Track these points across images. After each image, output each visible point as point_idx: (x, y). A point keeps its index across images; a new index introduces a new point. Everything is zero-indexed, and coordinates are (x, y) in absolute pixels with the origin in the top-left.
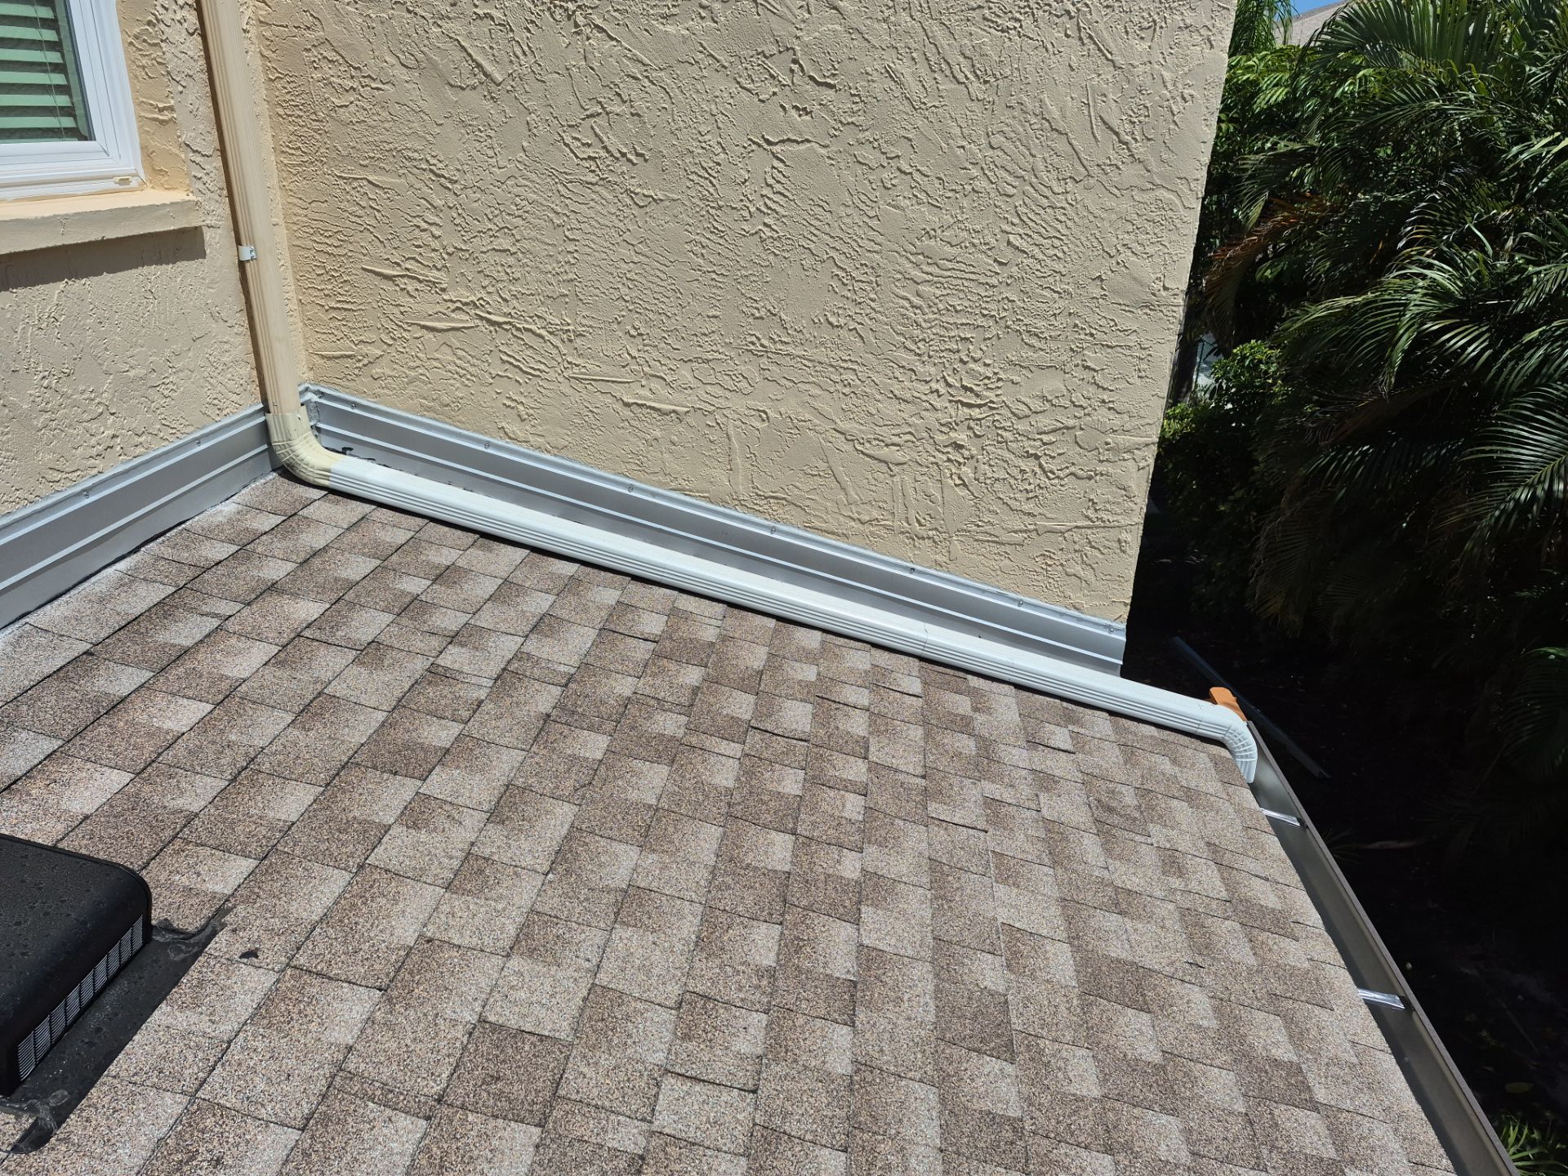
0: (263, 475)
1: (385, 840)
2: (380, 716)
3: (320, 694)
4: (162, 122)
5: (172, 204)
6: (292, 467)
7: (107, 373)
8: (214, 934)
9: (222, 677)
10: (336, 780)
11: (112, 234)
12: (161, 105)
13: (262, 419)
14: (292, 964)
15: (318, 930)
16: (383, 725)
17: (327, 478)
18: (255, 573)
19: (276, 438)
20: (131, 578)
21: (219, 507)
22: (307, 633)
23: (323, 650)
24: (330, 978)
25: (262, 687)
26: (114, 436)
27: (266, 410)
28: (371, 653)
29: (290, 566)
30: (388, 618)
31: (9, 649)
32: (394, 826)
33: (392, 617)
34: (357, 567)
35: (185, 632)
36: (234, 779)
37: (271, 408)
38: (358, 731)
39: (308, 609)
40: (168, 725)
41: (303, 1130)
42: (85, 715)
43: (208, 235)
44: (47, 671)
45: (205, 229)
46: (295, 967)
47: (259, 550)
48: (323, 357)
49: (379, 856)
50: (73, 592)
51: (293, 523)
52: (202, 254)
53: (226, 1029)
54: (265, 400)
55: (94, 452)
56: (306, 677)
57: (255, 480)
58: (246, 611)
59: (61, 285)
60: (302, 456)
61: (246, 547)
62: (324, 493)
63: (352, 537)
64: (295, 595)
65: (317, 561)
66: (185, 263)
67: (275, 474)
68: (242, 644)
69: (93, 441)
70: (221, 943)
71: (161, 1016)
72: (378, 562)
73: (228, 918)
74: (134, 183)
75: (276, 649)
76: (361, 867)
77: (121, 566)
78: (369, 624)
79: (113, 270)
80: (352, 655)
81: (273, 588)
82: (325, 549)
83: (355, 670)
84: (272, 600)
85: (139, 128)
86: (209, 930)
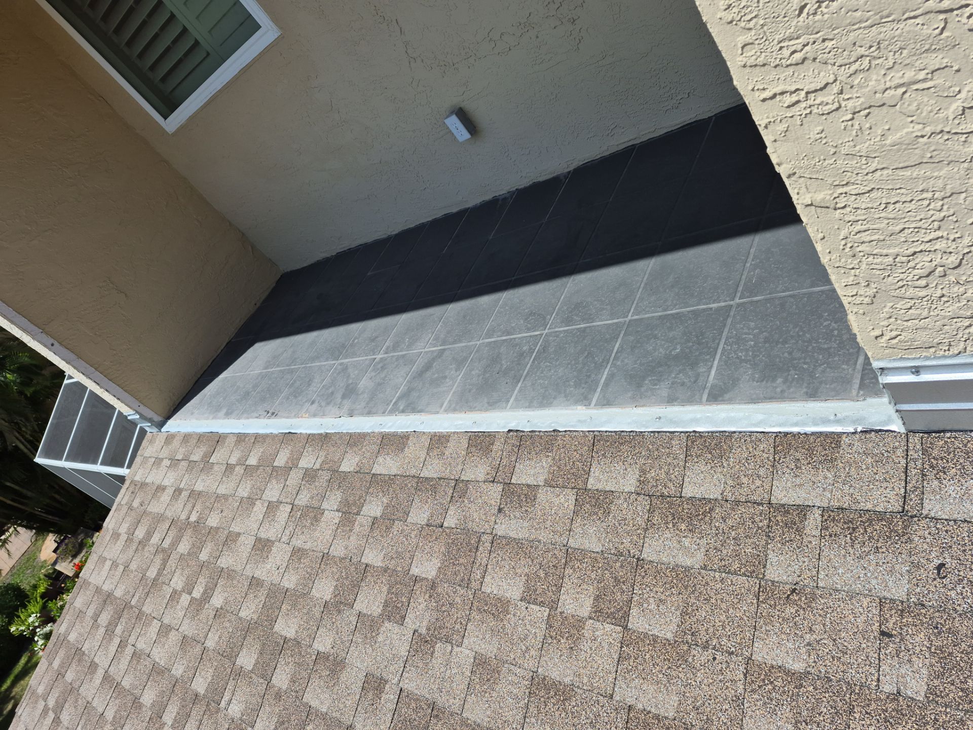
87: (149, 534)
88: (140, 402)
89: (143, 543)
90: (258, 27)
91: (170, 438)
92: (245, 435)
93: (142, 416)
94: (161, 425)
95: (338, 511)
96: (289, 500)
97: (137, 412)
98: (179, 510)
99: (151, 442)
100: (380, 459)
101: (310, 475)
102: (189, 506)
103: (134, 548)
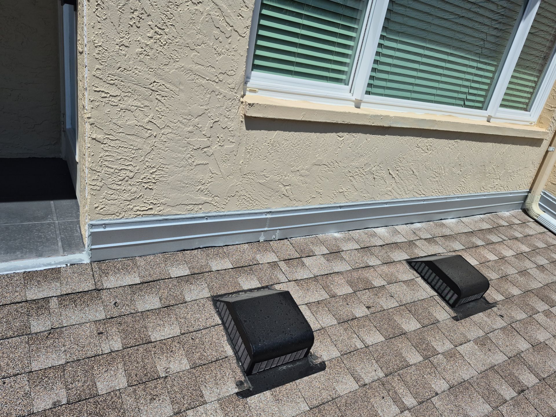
0: (518, 209)
1: (538, 314)
2: (542, 285)
3: (525, 270)
4: (550, 110)
5: (543, 132)
6: (528, 210)
7: (505, 169)
8: (494, 307)
9: (501, 253)
10: (527, 292)
11: (526, 136)
12: (552, 106)
13: (527, 194)
14: (511, 325)
15: (518, 322)
16: (541, 287)
17: (537, 217)
18: (512, 233)
19: (528, 200)
20: (483, 220)
21: (505, 212)
22: (524, 254)
23: (527, 260)
24: (520, 334)
25: (511, 261)
26: (497, 185)
27: (529, 192)
28: (541, 268)
29: (522, 236)
30: (547, 262)
31: (456, 223)
32: (541, 314)
33: (549, 262)
34: (541, 245)
35: (494, 238)
36: (501, 277)
37: (532, 192)
38: (535, 285)
39: (525, 248)
40: (488, 257)
41: (509, 359)
42: (470, 245)
43: (544, 142)
44: (463, 232)
45: (544, 140)
46: (511, 326)
47: (514, 228)
48: (552, 183)
49: (535, 316)
50: (470, 217)
51: (524, 225)
52: (540, 146)
53: (495, 327)
54: (531, 189)
55: (492, 186)
56: (522, 264)
57: (516, 209)
58: (509, 241)
59: (509, 145)
60: (533, 208)
61: (511, 225)
62: (534, 221)
63: (539, 236)
64: (523, 243)
65: (529, 238)
66: (535, 147)
67: (521, 210)
68: (507, 248)
69: (493, 184)
70: (495, 309)
71: (481, 314)
72: (547, 246)
73: (497, 305)
74: (533, 124)
75: (516, 254)
76: (531, 316)
77: (481, 216)
78: (542, 261)
79: (520, 145)
80: (535, 266)
81: (516, 238)
82: (532, 235)
83: (536, 270)
84: (516, 242)
85: (542, 111)
86: (493, 305)
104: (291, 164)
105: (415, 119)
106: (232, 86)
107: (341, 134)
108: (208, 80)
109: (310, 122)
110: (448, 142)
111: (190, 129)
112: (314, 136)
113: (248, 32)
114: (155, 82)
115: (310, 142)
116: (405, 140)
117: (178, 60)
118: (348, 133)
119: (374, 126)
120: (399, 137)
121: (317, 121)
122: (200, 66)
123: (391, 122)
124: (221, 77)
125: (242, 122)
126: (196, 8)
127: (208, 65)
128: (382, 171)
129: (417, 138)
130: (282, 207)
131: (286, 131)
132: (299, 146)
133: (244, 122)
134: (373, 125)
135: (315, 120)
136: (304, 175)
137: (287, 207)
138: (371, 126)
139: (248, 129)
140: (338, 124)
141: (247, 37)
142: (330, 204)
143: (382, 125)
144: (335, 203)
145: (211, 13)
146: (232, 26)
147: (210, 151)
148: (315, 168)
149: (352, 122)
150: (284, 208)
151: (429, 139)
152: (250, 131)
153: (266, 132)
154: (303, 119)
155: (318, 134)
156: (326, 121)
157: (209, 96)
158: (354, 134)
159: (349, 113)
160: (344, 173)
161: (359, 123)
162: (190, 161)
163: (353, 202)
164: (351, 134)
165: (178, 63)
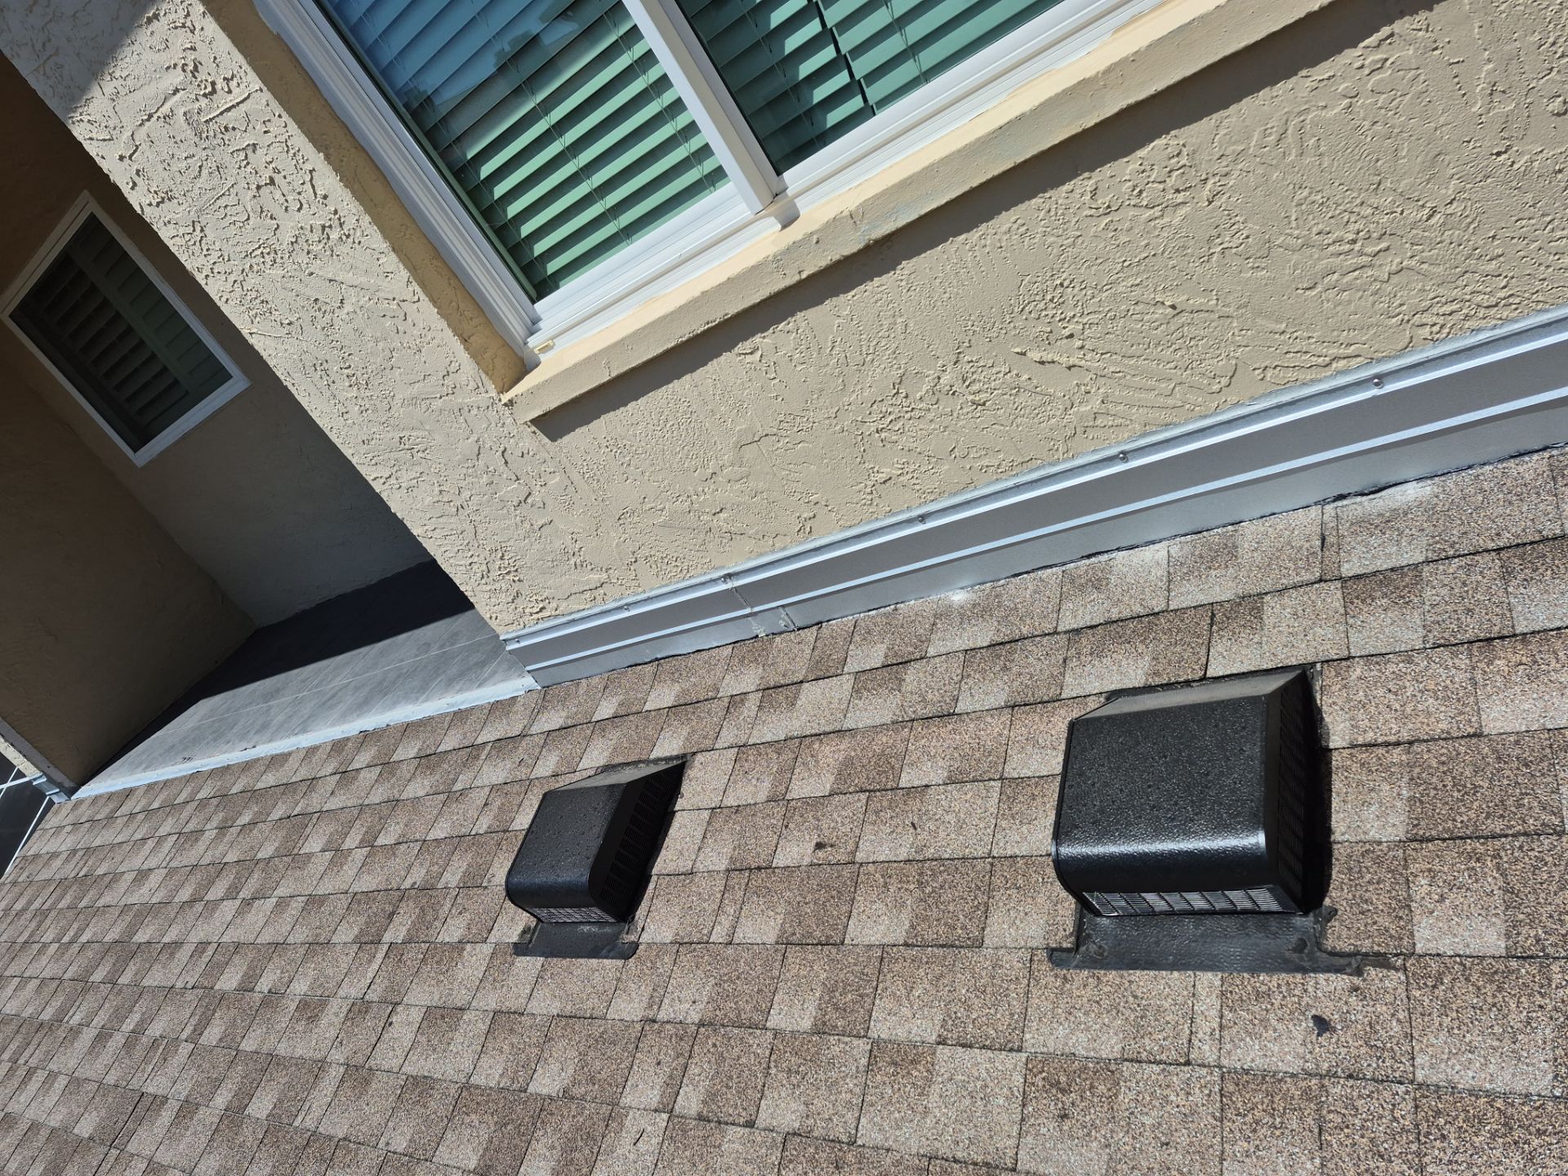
15: (1402, 1088)
46: (1323, 1086)
70: (1328, 984)
87: (30, 903)
88: (51, 762)
89: (19, 914)
90: (229, 377)
91: (80, 802)
92: (156, 783)
93: (50, 780)
94: (71, 792)
95: (216, 828)
96: (177, 831)
97: (45, 774)
98: (69, 871)
99: (56, 813)
100: (264, 777)
101: (203, 804)
102: (82, 862)
103: (9, 921)
104: (686, 465)
105: (959, 151)
106: (472, 385)
107: (745, 346)
108: (441, 397)
109: (633, 370)
110: (1308, 83)
111: (485, 479)
112: (683, 386)
113: (418, 289)
114: (401, 438)
115: (686, 404)
116: (1005, 228)
117: (392, 394)
118: (762, 332)
119: (810, 277)
120: (963, 237)
121: (645, 359)
122: (417, 385)
123: (863, 229)
124: (448, 381)
125: (534, 432)
126: (346, 311)
127: (422, 377)
128: (994, 370)
129: (1067, 187)
130: (749, 559)
131: (618, 408)
132: (671, 423)
133: (538, 432)
134: (804, 276)
135: (640, 361)
136: (737, 478)
137: (761, 555)
138: (800, 283)
139: (553, 439)
140: (697, 336)
141: (423, 297)
142: (877, 519)
143: (836, 257)
144: (890, 513)
145: (361, 303)
146: (394, 299)
147: (536, 498)
148: (750, 452)
149: (732, 310)
150: (755, 559)
151: (1142, 153)
152: (559, 441)
153: (584, 429)
154: (614, 374)
155: (687, 377)
156: (665, 348)
157: (462, 420)
158: (781, 326)
159: (704, 293)
160: (846, 433)
161: (756, 298)
162: (527, 525)
163: (955, 494)
164: (771, 330)
165: (396, 397)
